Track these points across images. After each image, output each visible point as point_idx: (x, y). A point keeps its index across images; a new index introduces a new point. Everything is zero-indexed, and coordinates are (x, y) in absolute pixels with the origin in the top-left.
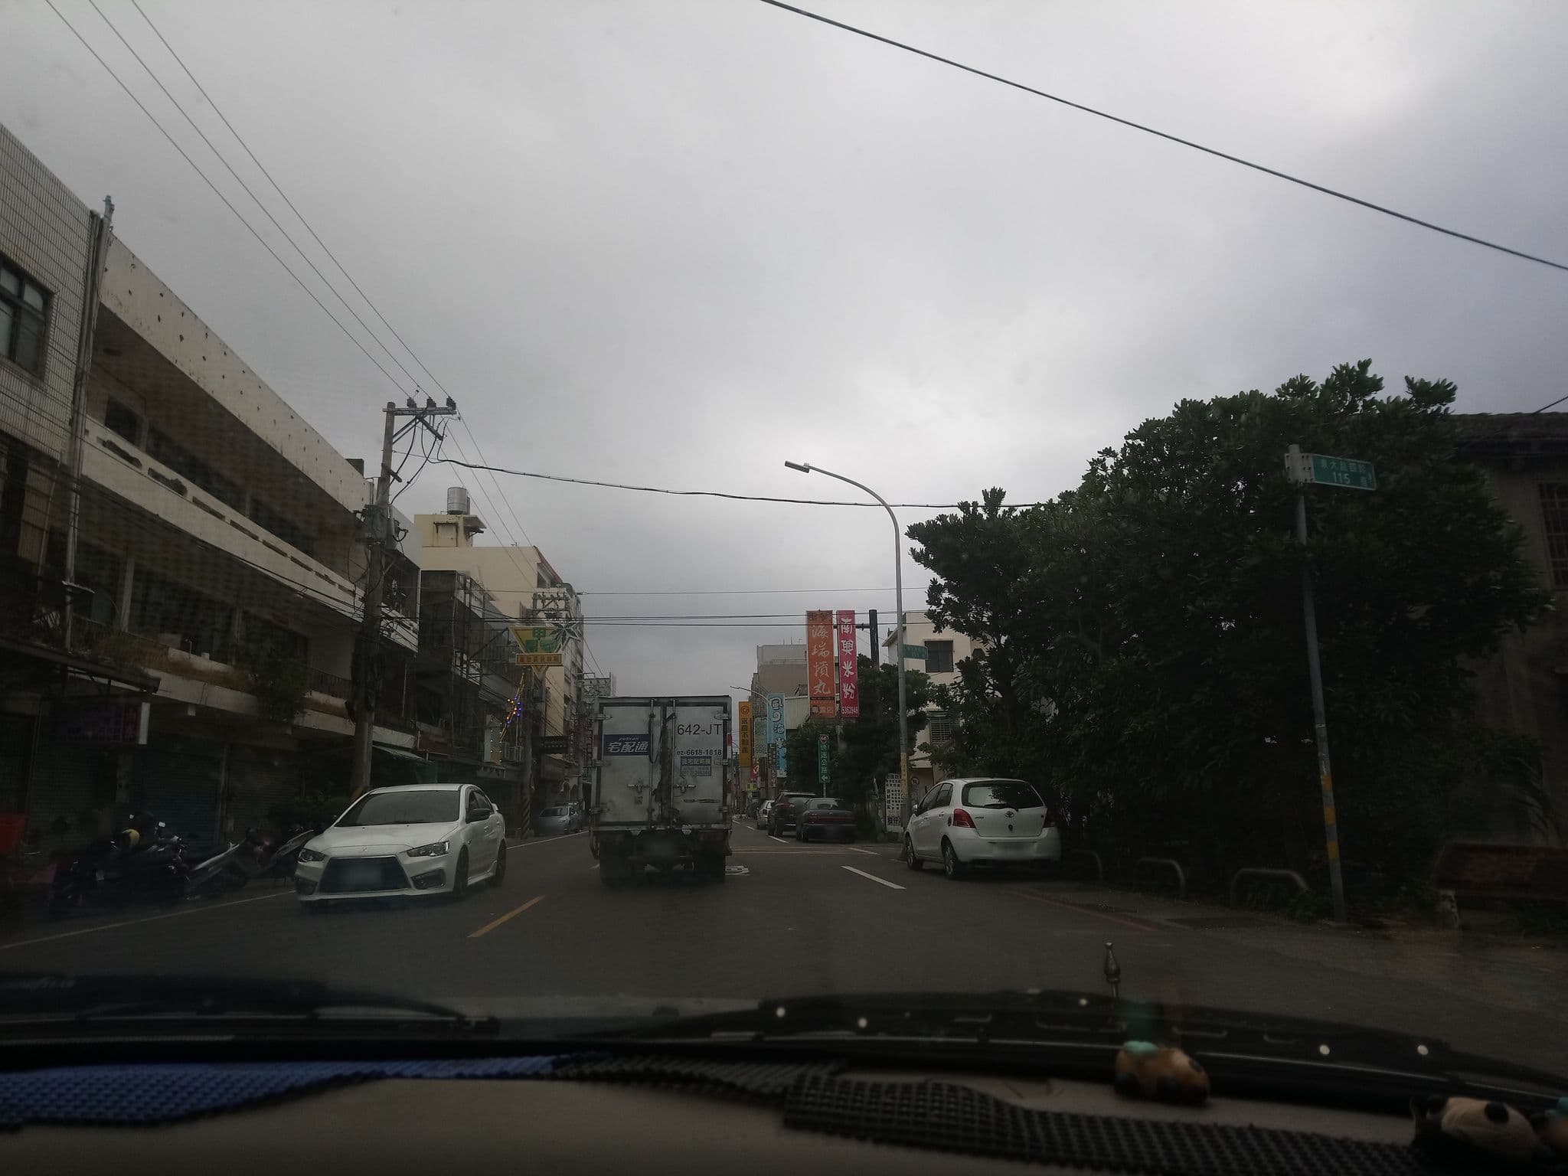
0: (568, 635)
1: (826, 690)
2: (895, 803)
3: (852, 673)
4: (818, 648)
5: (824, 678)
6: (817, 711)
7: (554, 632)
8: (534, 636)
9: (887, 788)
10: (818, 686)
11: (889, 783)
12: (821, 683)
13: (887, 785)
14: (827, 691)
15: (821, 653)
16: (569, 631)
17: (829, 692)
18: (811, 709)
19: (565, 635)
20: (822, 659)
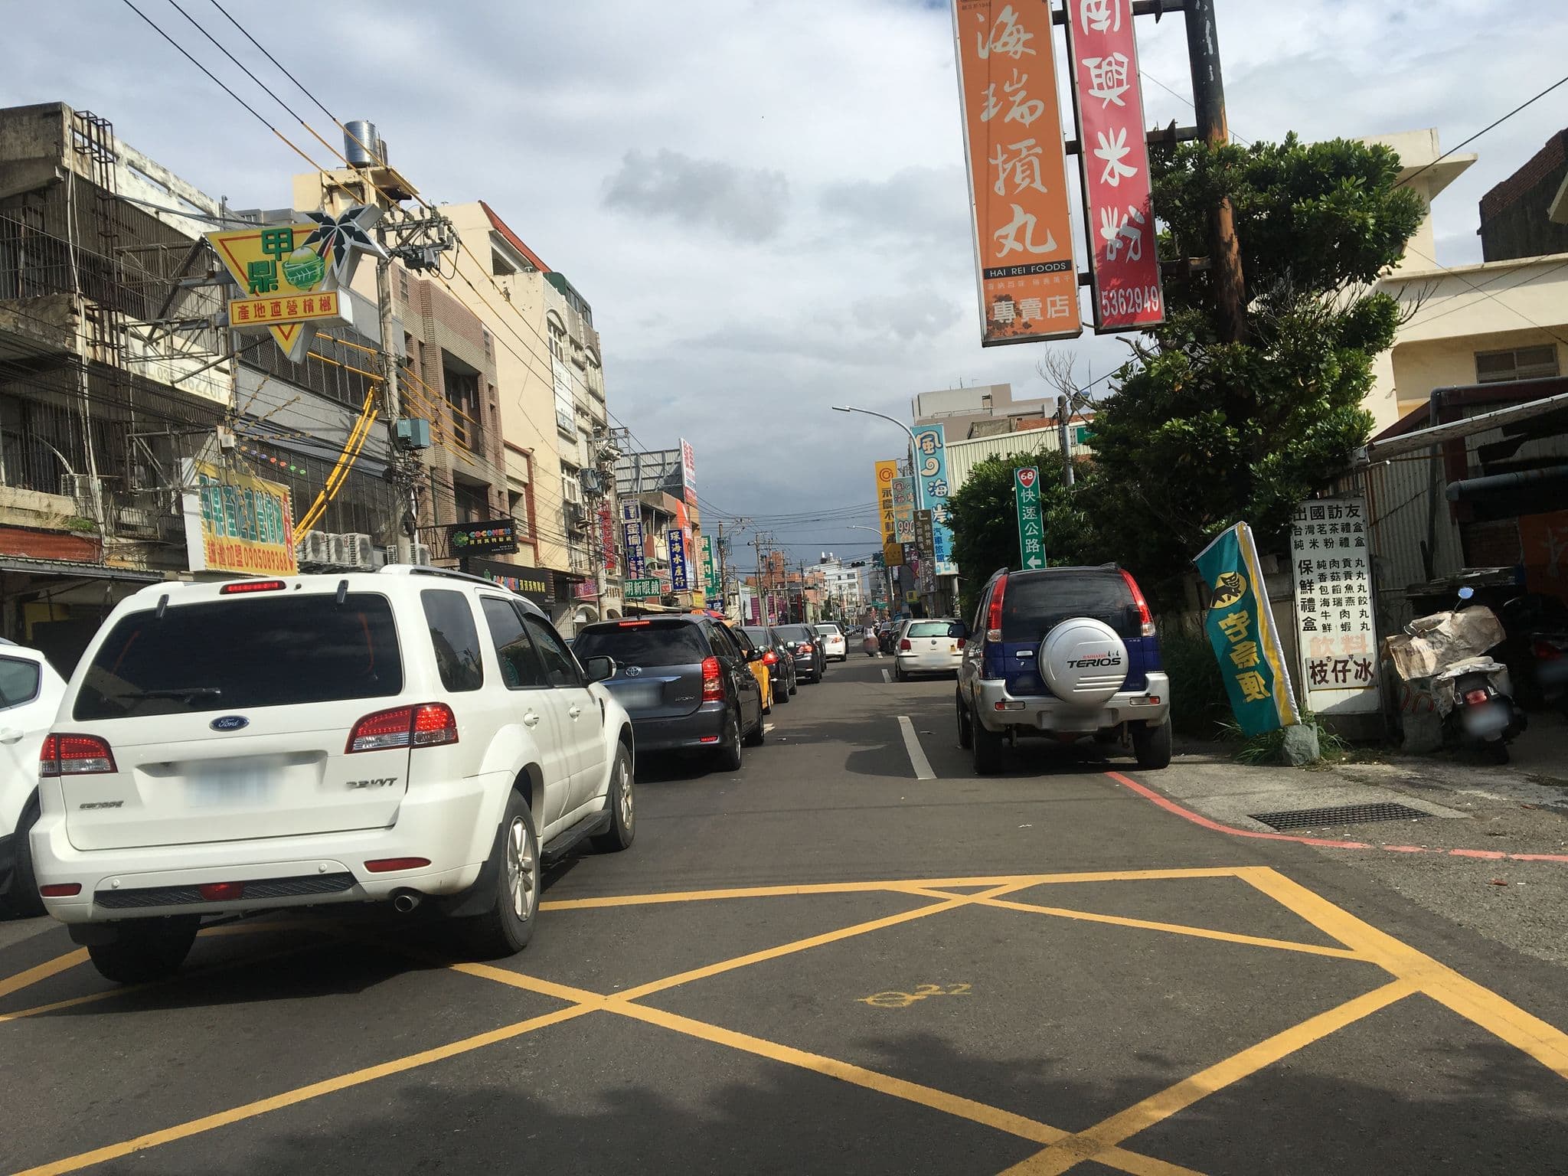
0: (349, 242)
1: (1038, 240)
2: (1334, 611)
3: (1129, 172)
4: (1000, 94)
5: (1030, 201)
6: (1011, 316)
7: (314, 238)
8: (266, 251)
9: (1298, 556)
10: (1010, 229)
11: (1306, 538)
12: (1020, 216)
13: (1299, 545)
14: (1044, 242)
15: (1015, 113)
16: (351, 231)
17: (1050, 246)
18: (989, 311)
19: (340, 241)
20: (1018, 131)
